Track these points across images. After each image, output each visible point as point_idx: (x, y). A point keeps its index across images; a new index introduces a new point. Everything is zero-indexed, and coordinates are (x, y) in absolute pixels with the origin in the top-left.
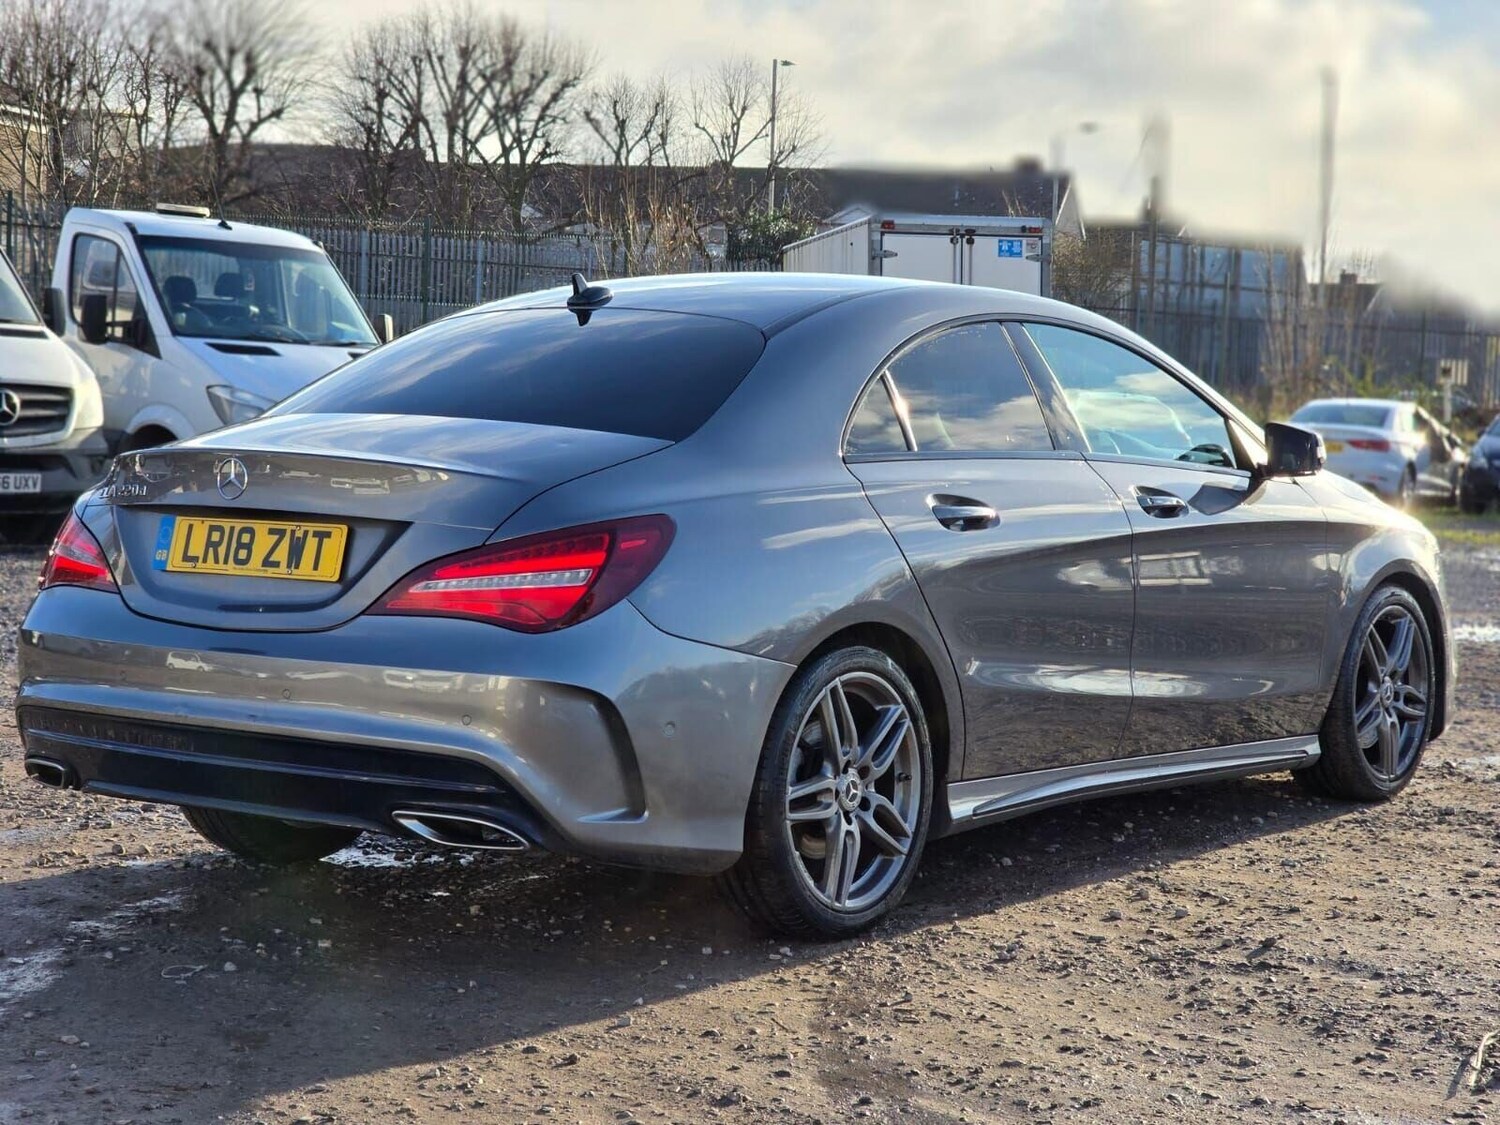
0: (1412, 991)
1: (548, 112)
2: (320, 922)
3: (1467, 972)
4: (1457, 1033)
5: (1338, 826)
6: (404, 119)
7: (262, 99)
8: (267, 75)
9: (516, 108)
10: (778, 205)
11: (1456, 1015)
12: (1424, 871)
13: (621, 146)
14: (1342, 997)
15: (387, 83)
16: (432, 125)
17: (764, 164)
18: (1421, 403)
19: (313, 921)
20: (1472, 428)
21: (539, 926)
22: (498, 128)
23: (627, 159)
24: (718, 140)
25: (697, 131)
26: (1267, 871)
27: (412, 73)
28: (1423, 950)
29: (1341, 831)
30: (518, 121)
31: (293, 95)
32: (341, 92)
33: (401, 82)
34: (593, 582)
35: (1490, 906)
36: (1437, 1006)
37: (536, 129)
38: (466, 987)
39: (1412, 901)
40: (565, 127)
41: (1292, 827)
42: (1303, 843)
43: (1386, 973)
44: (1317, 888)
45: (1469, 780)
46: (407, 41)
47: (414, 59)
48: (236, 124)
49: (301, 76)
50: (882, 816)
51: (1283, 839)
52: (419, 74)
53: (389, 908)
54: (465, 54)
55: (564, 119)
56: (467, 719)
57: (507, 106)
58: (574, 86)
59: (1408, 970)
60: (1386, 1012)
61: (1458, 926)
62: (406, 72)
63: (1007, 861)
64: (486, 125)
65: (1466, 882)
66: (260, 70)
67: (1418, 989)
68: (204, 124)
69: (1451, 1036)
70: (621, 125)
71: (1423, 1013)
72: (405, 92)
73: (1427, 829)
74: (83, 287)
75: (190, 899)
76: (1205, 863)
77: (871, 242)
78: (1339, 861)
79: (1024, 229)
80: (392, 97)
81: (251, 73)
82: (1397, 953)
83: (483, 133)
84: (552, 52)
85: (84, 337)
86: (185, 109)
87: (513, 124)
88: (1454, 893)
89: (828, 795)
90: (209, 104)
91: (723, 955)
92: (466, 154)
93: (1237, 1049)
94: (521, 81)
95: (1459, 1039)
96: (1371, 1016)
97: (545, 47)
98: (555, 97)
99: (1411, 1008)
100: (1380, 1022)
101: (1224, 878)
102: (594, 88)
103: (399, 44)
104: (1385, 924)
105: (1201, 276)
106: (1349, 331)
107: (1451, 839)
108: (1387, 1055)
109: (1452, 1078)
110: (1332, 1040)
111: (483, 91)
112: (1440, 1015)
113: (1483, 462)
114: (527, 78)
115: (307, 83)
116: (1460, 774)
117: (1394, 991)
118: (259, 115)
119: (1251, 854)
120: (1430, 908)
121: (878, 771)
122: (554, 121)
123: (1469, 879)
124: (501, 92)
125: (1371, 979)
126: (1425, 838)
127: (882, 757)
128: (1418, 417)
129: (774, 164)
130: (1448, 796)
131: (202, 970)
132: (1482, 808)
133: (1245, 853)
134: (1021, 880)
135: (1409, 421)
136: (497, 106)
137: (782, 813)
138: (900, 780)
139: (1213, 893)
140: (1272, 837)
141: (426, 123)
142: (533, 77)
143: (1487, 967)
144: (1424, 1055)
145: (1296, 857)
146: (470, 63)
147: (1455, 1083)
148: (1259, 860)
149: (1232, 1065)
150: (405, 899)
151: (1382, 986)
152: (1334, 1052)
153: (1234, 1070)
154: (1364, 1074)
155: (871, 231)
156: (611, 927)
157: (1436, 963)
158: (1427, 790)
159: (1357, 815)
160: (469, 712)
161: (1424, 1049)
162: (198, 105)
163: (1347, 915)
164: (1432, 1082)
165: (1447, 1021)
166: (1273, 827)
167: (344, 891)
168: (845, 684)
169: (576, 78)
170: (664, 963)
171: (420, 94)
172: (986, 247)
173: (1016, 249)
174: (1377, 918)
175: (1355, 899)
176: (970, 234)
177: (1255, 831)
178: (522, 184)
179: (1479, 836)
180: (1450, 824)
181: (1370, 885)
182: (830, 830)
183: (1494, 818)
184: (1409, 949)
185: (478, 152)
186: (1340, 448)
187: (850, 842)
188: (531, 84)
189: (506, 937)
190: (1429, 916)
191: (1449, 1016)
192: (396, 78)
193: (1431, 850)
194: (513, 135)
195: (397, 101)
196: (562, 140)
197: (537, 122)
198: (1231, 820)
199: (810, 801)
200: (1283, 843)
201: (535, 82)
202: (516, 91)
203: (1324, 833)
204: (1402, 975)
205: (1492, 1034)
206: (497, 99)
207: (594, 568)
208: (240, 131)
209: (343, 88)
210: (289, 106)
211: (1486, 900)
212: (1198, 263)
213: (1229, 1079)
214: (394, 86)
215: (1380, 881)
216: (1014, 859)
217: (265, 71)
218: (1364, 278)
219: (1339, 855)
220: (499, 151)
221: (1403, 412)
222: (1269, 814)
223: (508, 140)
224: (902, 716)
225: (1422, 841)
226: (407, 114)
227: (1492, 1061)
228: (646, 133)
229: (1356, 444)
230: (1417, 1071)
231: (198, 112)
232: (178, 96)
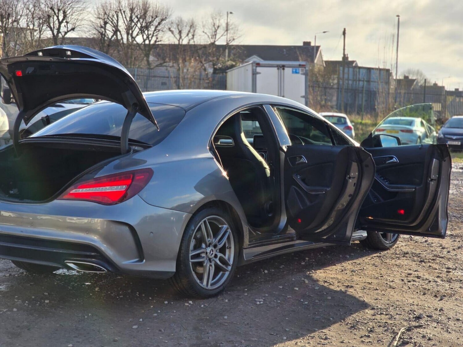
0: (383, 314)
1: (157, 28)
2: (47, 294)
3: (401, 307)
4: (394, 328)
5: (372, 258)
6: (113, 30)
7: (68, 24)
8: (70, 17)
9: (147, 27)
10: (229, 56)
11: (395, 322)
12: (395, 273)
13: (180, 39)
14: (361, 316)
15: (107, 20)
16: (122, 33)
17: (225, 43)
18: (423, 118)
19: (45, 294)
20: (440, 125)
21: (116, 295)
22: (142, 33)
23: (182, 42)
24: (210, 37)
25: (204, 34)
26: (347, 273)
27: (115, 16)
28: (389, 300)
29: (372, 260)
30: (148, 31)
31: (78, 24)
32: (93, 22)
33: (112, 19)
34: (127, 190)
35: (413, 285)
36: (389, 319)
37: (154, 33)
38: (88, 315)
39: (389, 283)
40: (163, 33)
41: (357, 258)
42: (359, 264)
43: (376, 308)
44: (361, 279)
45: (416, 242)
46: (114, 6)
47: (116, 12)
48: (60, 33)
49: (80, 18)
50: (221, 260)
51: (354, 263)
52: (117, 16)
53: (70, 289)
54: (132, 10)
55: (162, 30)
56: (87, 232)
57: (144, 27)
58: (165, 20)
59: (383, 306)
60: (373, 321)
61: (402, 292)
62: (113, 16)
63: (266, 271)
64: (139, 32)
65: (407, 277)
66: (68, 16)
67: (384, 313)
68: (51, 32)
69: (392, 329)
70: (180, 32)
71: (385, 321)
72: (113, 22)
73: (399, 259)
74: (4, 86)
75: (8, 286)
76: (328, 271)
77: (253, 70)
78: (370, 270)
79: (300, 65)
80: (109, 24)
81: (65, 16)
82: (381, 301)
83: (137, 35)
84: (158, 9)
85: (4, 102)
86: (45, 28)
87: (146, 32)
88: (403, 280)
89: (203, 254)
90: (52, 26)
91: (171, 304)
92: (132, 41)
93: (325, 334)
94: (149, 19)
95: (394, 330)
96: (368, 322)
97: (156, 8)
98: (159, 24)
99: (381, 319)
100: (371, 324)
101: (332, 276)
102: (171, 21)
103: (111, 7)
104: (379, 291)
105: (359, 78)
106: (402, 95)
107: (406, 262)
108: (371, 335)
109: (389, 343)
110: (355, 330)
111: (137, 22)
112: (390, 322)
113: (442, 136)
114: (151, 18)
115: (82, 20)
116: (414, 240)
117: (377, 314)
118: (67, 30)
119: (343, 268)
120: (394, 285)
121: (220, 246)
122: (159, 31)
123: (409, 276)
124: (142, 22)
125: (371, 310)
126: (398, 262)
127: (221, 241)
128: (422, 123)
129: (228, 44)
130: (408, 248)
131: (6, 311)
132: (418, 252)
133: (341, 268)
134: (269, 278)
135: (419, 124)
136: (141, 27)
137: (188, 260)
138: (228, 248)
139: (328, 281)
140: (350, 262)
141: (120, 32)
142: (152, 17)
143: (407, 306)
144: (382, 335)
145: (356, 269)
146: (133, 14)
147: (390, 344)
148: (345, 270)
149: (322, 339)
150: (76, 286)
151: (374, 312)
152: (355, 334)
153: (322, 341)
154: (363, 342)
155: (253, 66)
156: (139, 294)
157: (392, 304)
158: (402, 246)
159: (378, 254)
160: (88, 230)
161: (382, 333)
162: (48, 27)
163: (368, 288)
164: (383, 344)
165: (391, 324)
166: (352, 258)
167: (57, 283)
168: (208, 219)
169: (166, 18)
170: (152, 307)
171: (118, 22)
172: (288, 71)
173: (297, 71)
174: (377, 289)
175: (372, 283)
176: (283, 67)
177: (345, 259)
178: (149, 51)
179: (415, 261)
180: (407, 257)
181: (377, 278)
182: (205, 264)
183: (421, 255)
184: (384, 300)
185: (136, 41)
186: (398, 132)
187: (211, 268)
188: (152, 20)
189: (105, 298)
190: (393, 288)
191: (392, 322)
192: (110, 18)
193: (399, 266)
194: (146, 35)
195: (111, 25)
196: (162, 37)
197: (154, 31)
198: (339, 257)
199: (198, 256)
200: (354, 264)
201: (153, 19)
202: (147, 22)
203: (366, 261)
204: (381, 309)
205: (404, 328)
206: (141, 25)
207: (127, 185)
208: (62, 35)
209: (94, 21)
210: (76, 27)
211: (412, 283)
212: (358, 74)
213: (320, 344)
214: (110, 20)
215: (381, 277)
216: (269, 271)
217: (69, 16)
218: (411, 77)
219: (370, 268)
220: (142, 40)
221: (418, 120)
222: (351, 254)
223: (145, 37)
224: (227, 229)
225: (396, 263)
226: (114, 29)
227: (402, 337)
228: (188, 35)
229: (402, 131)
230: (379, 340)
231: (49, 29)
232: (43, 24)
